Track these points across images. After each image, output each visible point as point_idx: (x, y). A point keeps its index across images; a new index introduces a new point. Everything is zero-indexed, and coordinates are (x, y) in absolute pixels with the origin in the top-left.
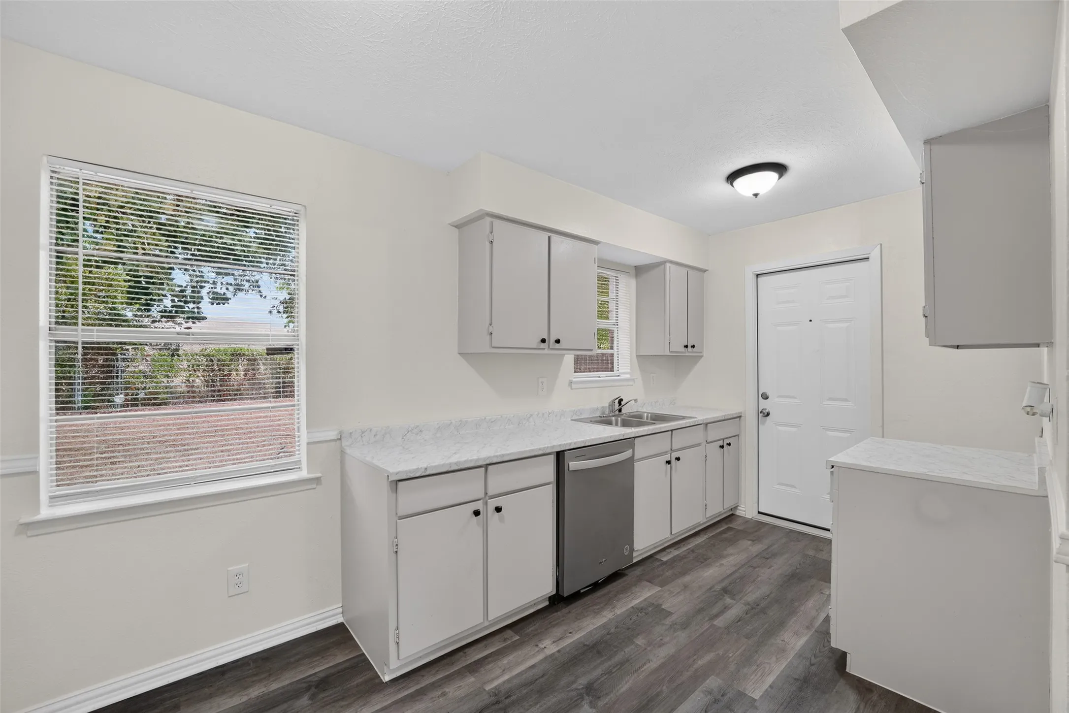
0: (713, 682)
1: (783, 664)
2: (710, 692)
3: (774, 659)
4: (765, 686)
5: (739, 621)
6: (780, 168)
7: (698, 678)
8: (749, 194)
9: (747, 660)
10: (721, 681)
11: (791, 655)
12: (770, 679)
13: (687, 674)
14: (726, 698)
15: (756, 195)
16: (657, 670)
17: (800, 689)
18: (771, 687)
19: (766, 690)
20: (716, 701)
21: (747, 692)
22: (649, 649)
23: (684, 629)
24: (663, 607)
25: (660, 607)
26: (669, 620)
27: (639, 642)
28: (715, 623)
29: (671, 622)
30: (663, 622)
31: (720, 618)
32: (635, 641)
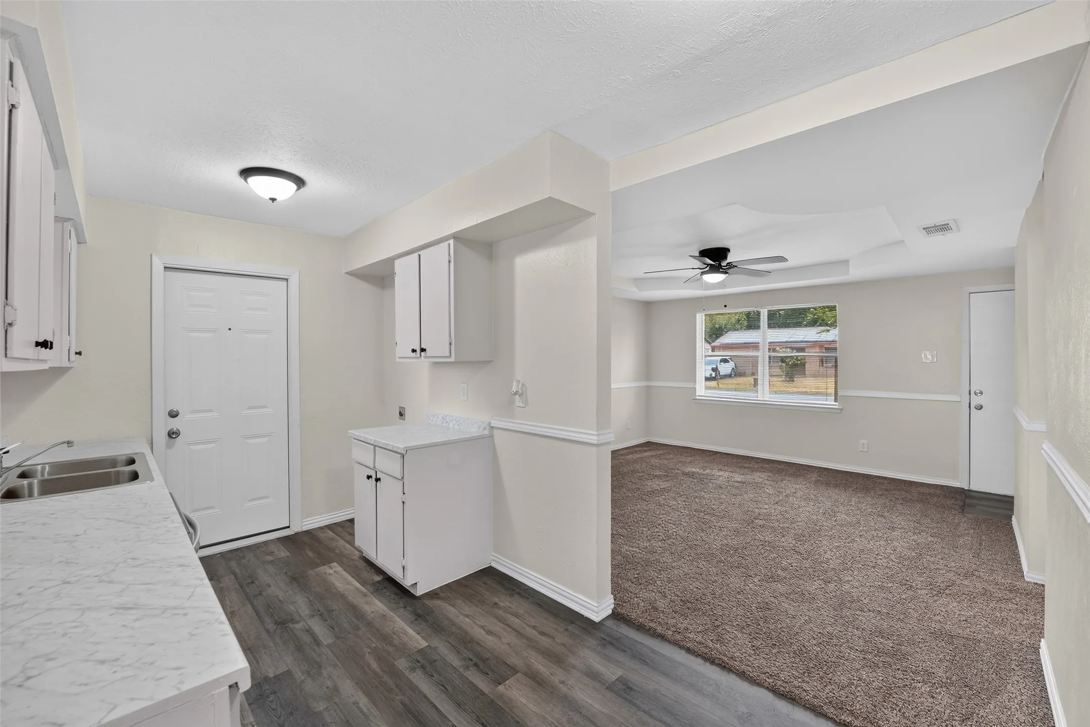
0: (402, 664)
2: (412, 669)
4: (418, 636)
5: (333, 628)
6: (299, 182)
7: (392, 669)
8: (267, 196)
10: (404, 659)
14: (422, 661)
15: (273, 200)
16: (368, 694)
19: (423, 638)
20: (423, 667)
22: (336, 700)
23: (320, 667)
24: (271, 675)
25: (270, 678)
26: (299, 675)
27: (320, 706)
28: (325, 643)
29: (303, 675)
30: (299, 681)
31: (321, 638)
32: (317, 710)
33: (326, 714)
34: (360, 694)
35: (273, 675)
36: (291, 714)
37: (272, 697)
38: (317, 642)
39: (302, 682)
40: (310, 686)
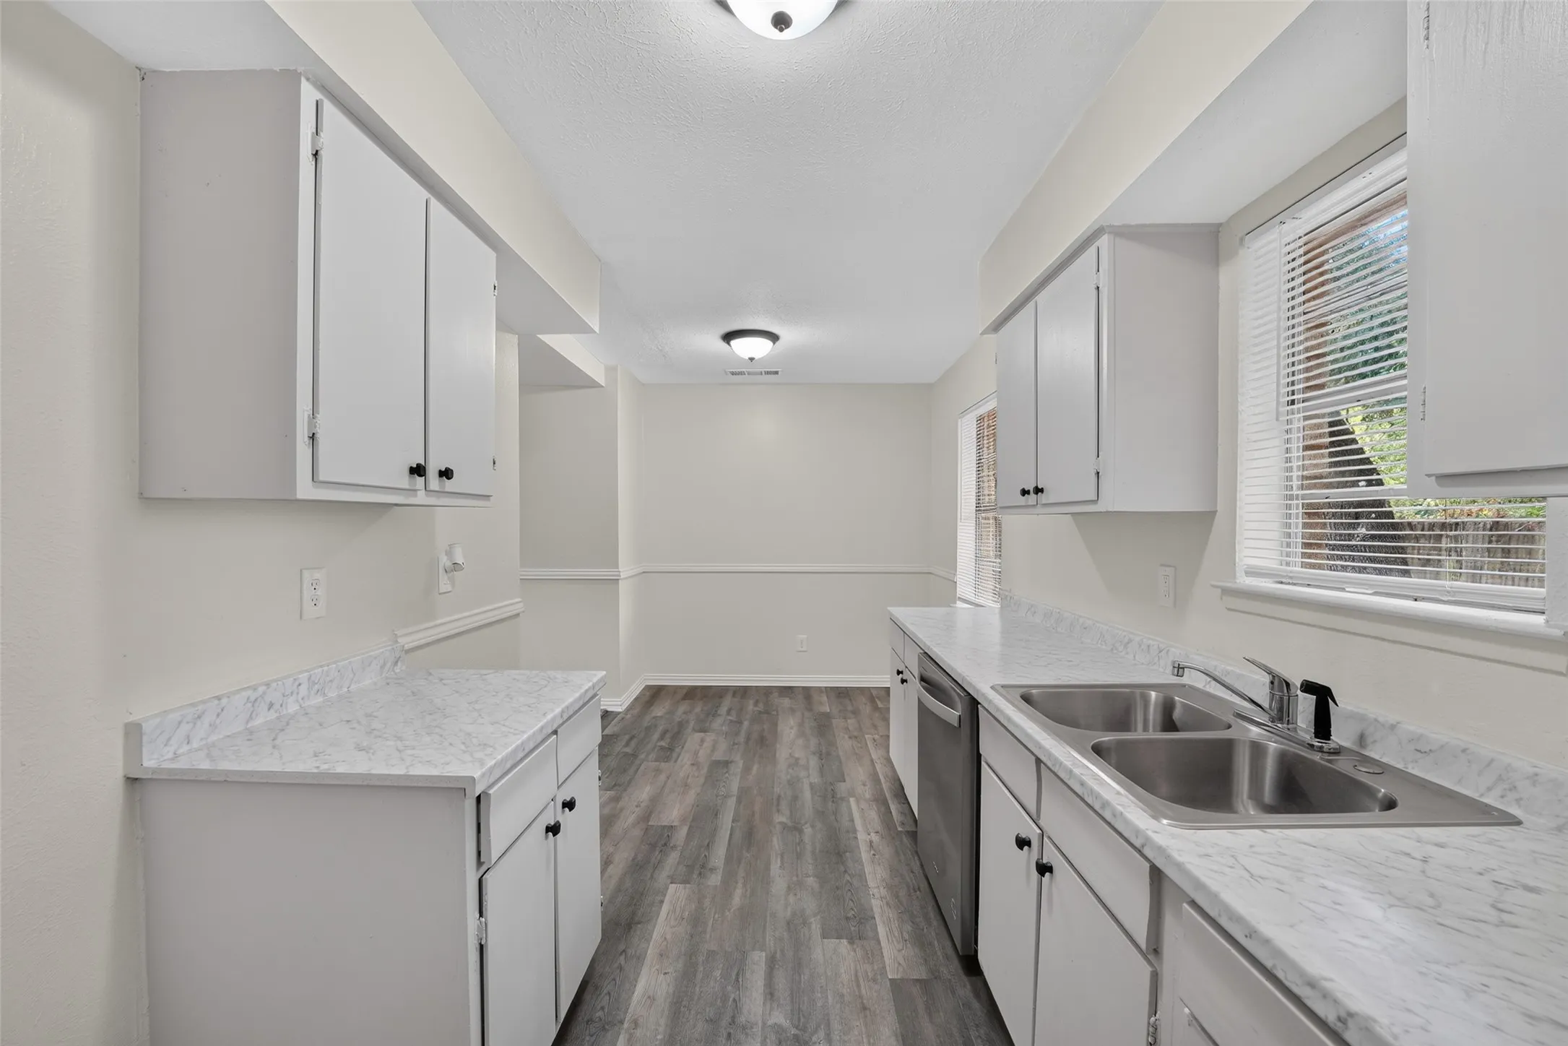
0: (715, 880)
1: (656, 935)
2: (712, 870)
3: (668, 937)
4: (667, 899)
7: (728, 879)
9: (696, 921)
10: (709, 883)
11: (651, 952)
12: (665, 908)
13: (741, 873)
14: (696, 872)
16: (768, 868)
17: (634, 913)
18: (662, 902)
19: (665, 895)
20: (703, 866)
21: (682, 886)
22: (795, 879)
23: (788, 924)
24: (845, 942)
25: (847, 939)
26: (816, 926)
27: (811, 881)
28: (764, 954)
29: (811, 923)
30: (819, 917)
31: (763, 965)
32: (815, 879)
33: (810, 872)
34: (772, 873)
35: (842, 941)
36: (837, 888)
37: (850, 914)
38: (772, 963)
39: (815, 915)
40: (810, 905)
